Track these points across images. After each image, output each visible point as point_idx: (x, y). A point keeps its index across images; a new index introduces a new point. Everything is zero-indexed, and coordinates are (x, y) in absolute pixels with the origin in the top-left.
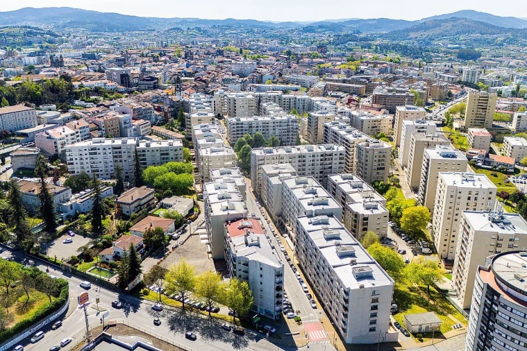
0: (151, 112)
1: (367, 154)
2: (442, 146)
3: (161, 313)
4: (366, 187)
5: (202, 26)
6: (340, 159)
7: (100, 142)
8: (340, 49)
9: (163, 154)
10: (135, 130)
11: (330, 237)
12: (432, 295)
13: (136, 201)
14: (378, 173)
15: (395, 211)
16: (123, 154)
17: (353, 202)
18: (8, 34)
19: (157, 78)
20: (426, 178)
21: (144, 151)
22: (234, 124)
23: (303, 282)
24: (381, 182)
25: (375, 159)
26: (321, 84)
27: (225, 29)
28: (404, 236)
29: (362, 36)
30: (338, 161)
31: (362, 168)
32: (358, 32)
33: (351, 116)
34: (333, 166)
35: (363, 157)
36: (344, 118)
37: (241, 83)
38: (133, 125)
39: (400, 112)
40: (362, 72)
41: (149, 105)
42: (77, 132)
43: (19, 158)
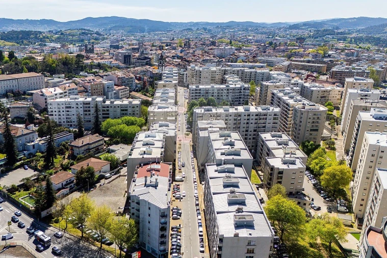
0: (132, 81)
1: (302, 116)
2: (377, 110)
3: (59, 240)
4: (292, 144)
5: (208, 27)
6: (274, 119)
7: (76, 99)
8: (317, 41)
9: (123, 110)
10: (115, 94)
11: (228, 184)
12: (333, 253)
13: (84, 145)
14: (311, 134)
15: (318, 169)
16: (91, 109)
17: (274, 156)
18: (70, 35)
19: (150, 58)
20: (356, 139)
21: (108, 107)
22: (193, 90)
23: (201, 226)
24: (311, 142)
25: (309, 120)
26: (287, 63)
27: (225, 29)
28: (323, 193)
29: (340, 31)
30: (272, 121)
31: (296, 128)
32: (338, 28)
33: (303, 87)
34: (267, 125)
35: (298, 119)
36: (295, 88)
37: (217, 62)
38: (115, 90)
39: (348, 82)
40: (329, 56)
41: (132, 76)
42: (66, 92)
43: (16, 109)
